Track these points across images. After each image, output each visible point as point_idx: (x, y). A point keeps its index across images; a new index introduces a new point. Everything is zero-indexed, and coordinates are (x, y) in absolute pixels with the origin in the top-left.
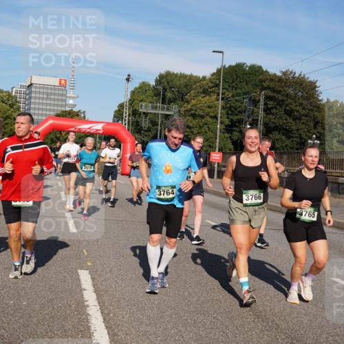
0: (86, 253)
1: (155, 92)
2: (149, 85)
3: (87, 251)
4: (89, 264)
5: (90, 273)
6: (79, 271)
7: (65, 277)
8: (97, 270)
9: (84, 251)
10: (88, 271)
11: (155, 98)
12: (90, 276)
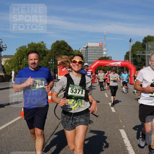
0: (121, 121)
1: (143, 46)
2: (140, 43)
3: (121, 120)
4: (124, 126)
6: (120, 130)
7: (114, 132)
8: (128, 130)
9: (120, 120)
10: (124, 130)
11: (143, 48)
12: (125, 132)
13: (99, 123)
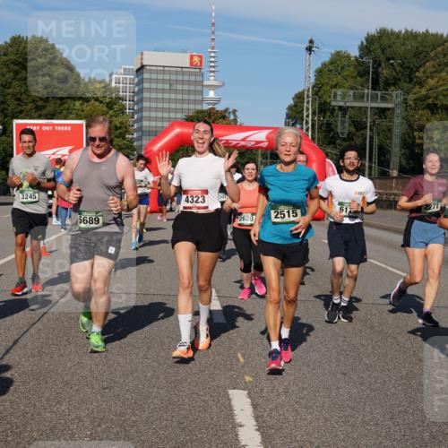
0: (242, 360)
1: (361, 68)
2: (349, 57)
3: (243, 355)
4: (248, 379)
5: (249, 395)
6: (230, 392)
7: (206, 402)
8: (262, 390)
9: (239, 355)
10: (245, 392)
11: (359, 79)
12: (249, 400)
13: (155, 364)
